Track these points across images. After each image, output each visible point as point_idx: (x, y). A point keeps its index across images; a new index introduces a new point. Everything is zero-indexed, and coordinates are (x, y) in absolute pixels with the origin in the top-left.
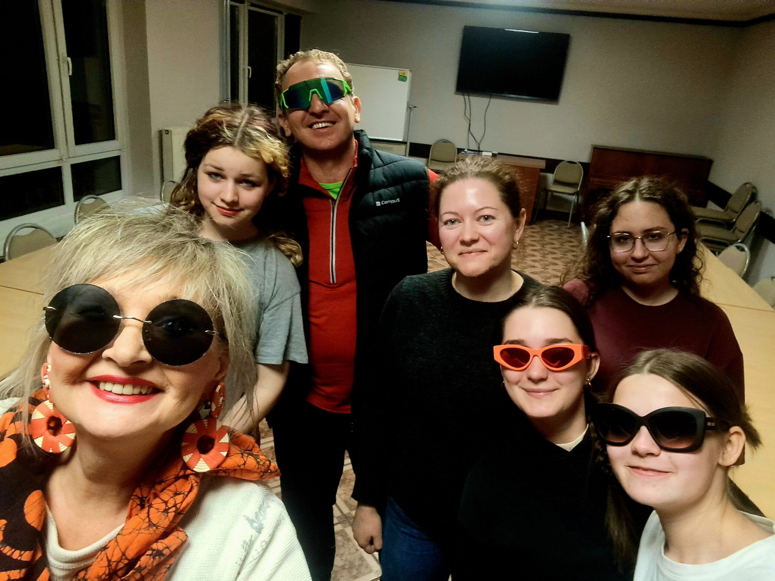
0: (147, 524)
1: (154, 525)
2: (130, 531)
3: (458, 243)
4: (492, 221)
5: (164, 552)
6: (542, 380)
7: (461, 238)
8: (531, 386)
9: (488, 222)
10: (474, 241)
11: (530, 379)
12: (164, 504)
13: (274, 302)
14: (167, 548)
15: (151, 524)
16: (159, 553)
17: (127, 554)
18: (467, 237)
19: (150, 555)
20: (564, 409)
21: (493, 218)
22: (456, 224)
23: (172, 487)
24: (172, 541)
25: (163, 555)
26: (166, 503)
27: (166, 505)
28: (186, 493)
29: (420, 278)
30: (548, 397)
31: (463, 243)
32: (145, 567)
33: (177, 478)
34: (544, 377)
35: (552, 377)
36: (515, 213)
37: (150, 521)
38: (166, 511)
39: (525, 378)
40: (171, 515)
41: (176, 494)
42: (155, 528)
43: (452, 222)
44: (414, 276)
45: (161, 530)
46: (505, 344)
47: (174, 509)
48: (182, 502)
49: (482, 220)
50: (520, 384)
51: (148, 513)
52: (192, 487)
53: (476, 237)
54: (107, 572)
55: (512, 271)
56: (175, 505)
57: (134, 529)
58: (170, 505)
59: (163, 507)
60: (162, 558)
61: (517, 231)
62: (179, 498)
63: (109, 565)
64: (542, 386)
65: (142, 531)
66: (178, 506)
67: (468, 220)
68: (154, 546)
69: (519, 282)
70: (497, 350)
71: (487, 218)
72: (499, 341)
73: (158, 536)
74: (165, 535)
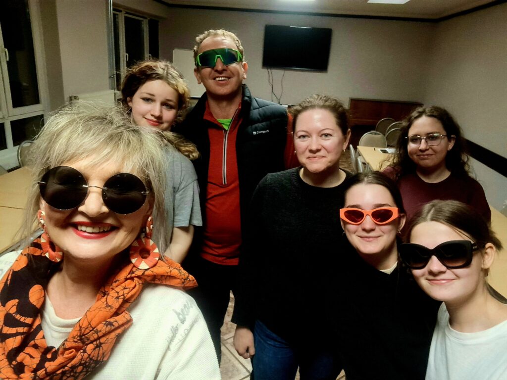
0: (105, 305)
1: (110, 306)
2: (95, 308)
3: (308, 151)
4: (330, 137)
5: (114, 324)
6: (372, 230)
7: (310, 148)
8: (365, 234)
9: (327, 138)
10: (318, 150)
11: (364, 230)
12: (116, 294)
13: (182, 187)
14: (117, 322)
15: (108, 305)
16: (111, 324)
17: (91, 323)
18: (314, 148)
19: (104, 324)
20: (386, 248)
21: (331, 135)
22: (306, 139)
23: (123, 285)
24: (120, 318)
26: (118, 293)
27: (118, 295)
28: (131, 288)
30: (375, 240)
31: (311, 151)
33: (126, 279)
34: (374, 228)
35: (377, 228)
36: (344, 133)
37: (107, 303)
38: (117, 298)
39: (360, 229)
40: (121, 301)
41: (125, 288)
42: (110, 308)
43: (304, 136)
45: (114, 310)
46: (347, 208)
47: (122, 297)
48: (128, 293)
49: (323, 136)
50: (357, 233)
51: (107, 299)
52: (135, 286)
53: (319, 147)
54: (79, 334)
55: (339, 170)
56: (123, 295)
57: (97, 308)
58: (120, 295)
60: (113, 328)
61: (345, 143)
62: (126, 291)
63: (80, 330)
64: (372, 234)
65: (102, 309)
66: (125, 295)
67: (314, 137)
68: (108, 320)
69: (343, 176)
70: (342, 211)
71: (327, 135)
73: (112, 314)
74: (116, 314)
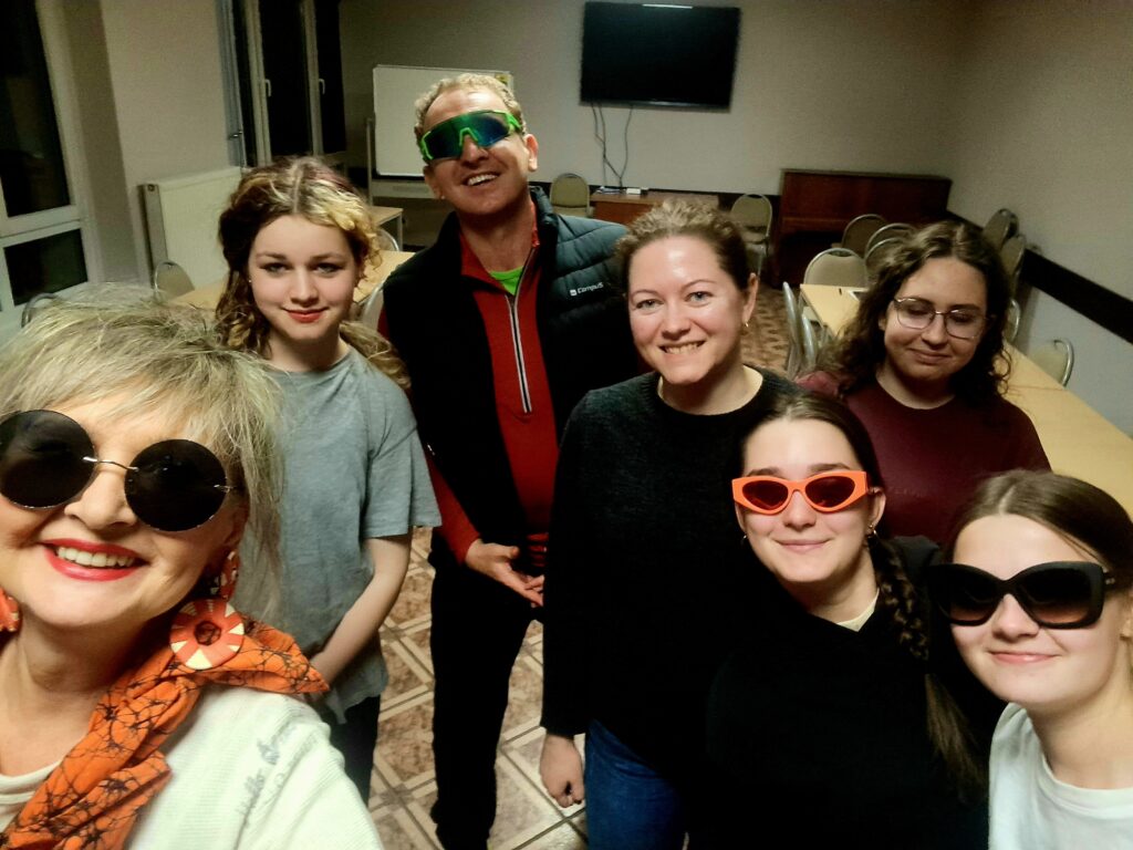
0: (107, 744)
1: (117, 745)
2: (84, 751)
3: (659, 334)
4: (708, 299)
5: (127, 785)
6: (808, 525)
7: (663, 329)
8: (792, 535)
9: (702, 302)
10: (684, 332)
11: (790, 525)
12: (133, 717)
13: (387, 447)
14: (133, 779)
15: (112, 744)
16: (120, 785)
17: (76, 785)
18: (673, 327)
19: (105, 787)
20: (841, 568)
21: (710, 295)
22: (656, 307)
23: (150, 694)
24: (143, 772)
25: (126, 789)
26: (137, 714)
27: (137, 719)
28: (168, 703)
29: (610, 391)
30: (817, 551)
31: (666, 335)
32: (95, 804)
33: (159, 681)
34: (811, 522)
35: (822, 520)
36: (742, 283)
37: (111, 739)
38: (135, 726)
39: (780, 525)
40: (143, 732)
41: (154, 703)
42: (117, 750)
43: (649, 303)
44: (601, 390)
45: (126, 754)
46: (749, 476)
47: (147, 724)
48: (160, 715)
49: (693, 299)
50: (773, 535)
51: (110, 728)
52: (179, 696)
53: (685, 326)
54: (46, 810)
55: (746, 367)
56: (149, 719)
57: (87, 750)
58: (142, 718)
59: (132, 720)
60: (124, 793)
61: (746, 307)
62: (157, 709)
63: (49, 801)
64: (808, 535)
65: (98, 753)
66: (153, 720)
67: (672, 301)
68: (115, 776)
69: (756, 381)
70: (738, 485)
71: (700, 295)
72: (739, 473)
73: (123, 762)
74: (134, 760)
